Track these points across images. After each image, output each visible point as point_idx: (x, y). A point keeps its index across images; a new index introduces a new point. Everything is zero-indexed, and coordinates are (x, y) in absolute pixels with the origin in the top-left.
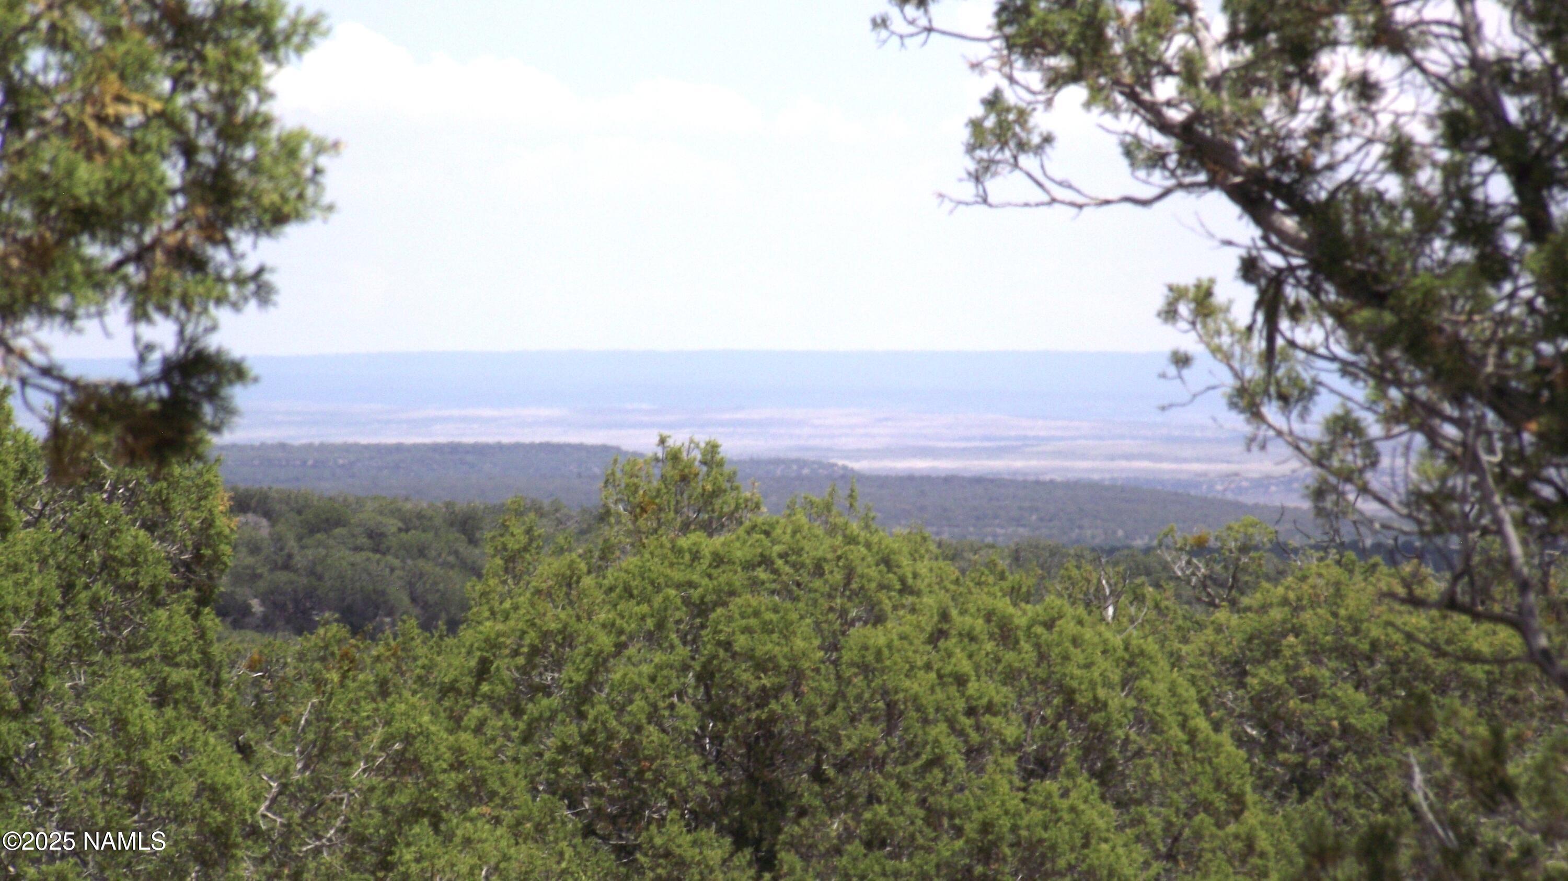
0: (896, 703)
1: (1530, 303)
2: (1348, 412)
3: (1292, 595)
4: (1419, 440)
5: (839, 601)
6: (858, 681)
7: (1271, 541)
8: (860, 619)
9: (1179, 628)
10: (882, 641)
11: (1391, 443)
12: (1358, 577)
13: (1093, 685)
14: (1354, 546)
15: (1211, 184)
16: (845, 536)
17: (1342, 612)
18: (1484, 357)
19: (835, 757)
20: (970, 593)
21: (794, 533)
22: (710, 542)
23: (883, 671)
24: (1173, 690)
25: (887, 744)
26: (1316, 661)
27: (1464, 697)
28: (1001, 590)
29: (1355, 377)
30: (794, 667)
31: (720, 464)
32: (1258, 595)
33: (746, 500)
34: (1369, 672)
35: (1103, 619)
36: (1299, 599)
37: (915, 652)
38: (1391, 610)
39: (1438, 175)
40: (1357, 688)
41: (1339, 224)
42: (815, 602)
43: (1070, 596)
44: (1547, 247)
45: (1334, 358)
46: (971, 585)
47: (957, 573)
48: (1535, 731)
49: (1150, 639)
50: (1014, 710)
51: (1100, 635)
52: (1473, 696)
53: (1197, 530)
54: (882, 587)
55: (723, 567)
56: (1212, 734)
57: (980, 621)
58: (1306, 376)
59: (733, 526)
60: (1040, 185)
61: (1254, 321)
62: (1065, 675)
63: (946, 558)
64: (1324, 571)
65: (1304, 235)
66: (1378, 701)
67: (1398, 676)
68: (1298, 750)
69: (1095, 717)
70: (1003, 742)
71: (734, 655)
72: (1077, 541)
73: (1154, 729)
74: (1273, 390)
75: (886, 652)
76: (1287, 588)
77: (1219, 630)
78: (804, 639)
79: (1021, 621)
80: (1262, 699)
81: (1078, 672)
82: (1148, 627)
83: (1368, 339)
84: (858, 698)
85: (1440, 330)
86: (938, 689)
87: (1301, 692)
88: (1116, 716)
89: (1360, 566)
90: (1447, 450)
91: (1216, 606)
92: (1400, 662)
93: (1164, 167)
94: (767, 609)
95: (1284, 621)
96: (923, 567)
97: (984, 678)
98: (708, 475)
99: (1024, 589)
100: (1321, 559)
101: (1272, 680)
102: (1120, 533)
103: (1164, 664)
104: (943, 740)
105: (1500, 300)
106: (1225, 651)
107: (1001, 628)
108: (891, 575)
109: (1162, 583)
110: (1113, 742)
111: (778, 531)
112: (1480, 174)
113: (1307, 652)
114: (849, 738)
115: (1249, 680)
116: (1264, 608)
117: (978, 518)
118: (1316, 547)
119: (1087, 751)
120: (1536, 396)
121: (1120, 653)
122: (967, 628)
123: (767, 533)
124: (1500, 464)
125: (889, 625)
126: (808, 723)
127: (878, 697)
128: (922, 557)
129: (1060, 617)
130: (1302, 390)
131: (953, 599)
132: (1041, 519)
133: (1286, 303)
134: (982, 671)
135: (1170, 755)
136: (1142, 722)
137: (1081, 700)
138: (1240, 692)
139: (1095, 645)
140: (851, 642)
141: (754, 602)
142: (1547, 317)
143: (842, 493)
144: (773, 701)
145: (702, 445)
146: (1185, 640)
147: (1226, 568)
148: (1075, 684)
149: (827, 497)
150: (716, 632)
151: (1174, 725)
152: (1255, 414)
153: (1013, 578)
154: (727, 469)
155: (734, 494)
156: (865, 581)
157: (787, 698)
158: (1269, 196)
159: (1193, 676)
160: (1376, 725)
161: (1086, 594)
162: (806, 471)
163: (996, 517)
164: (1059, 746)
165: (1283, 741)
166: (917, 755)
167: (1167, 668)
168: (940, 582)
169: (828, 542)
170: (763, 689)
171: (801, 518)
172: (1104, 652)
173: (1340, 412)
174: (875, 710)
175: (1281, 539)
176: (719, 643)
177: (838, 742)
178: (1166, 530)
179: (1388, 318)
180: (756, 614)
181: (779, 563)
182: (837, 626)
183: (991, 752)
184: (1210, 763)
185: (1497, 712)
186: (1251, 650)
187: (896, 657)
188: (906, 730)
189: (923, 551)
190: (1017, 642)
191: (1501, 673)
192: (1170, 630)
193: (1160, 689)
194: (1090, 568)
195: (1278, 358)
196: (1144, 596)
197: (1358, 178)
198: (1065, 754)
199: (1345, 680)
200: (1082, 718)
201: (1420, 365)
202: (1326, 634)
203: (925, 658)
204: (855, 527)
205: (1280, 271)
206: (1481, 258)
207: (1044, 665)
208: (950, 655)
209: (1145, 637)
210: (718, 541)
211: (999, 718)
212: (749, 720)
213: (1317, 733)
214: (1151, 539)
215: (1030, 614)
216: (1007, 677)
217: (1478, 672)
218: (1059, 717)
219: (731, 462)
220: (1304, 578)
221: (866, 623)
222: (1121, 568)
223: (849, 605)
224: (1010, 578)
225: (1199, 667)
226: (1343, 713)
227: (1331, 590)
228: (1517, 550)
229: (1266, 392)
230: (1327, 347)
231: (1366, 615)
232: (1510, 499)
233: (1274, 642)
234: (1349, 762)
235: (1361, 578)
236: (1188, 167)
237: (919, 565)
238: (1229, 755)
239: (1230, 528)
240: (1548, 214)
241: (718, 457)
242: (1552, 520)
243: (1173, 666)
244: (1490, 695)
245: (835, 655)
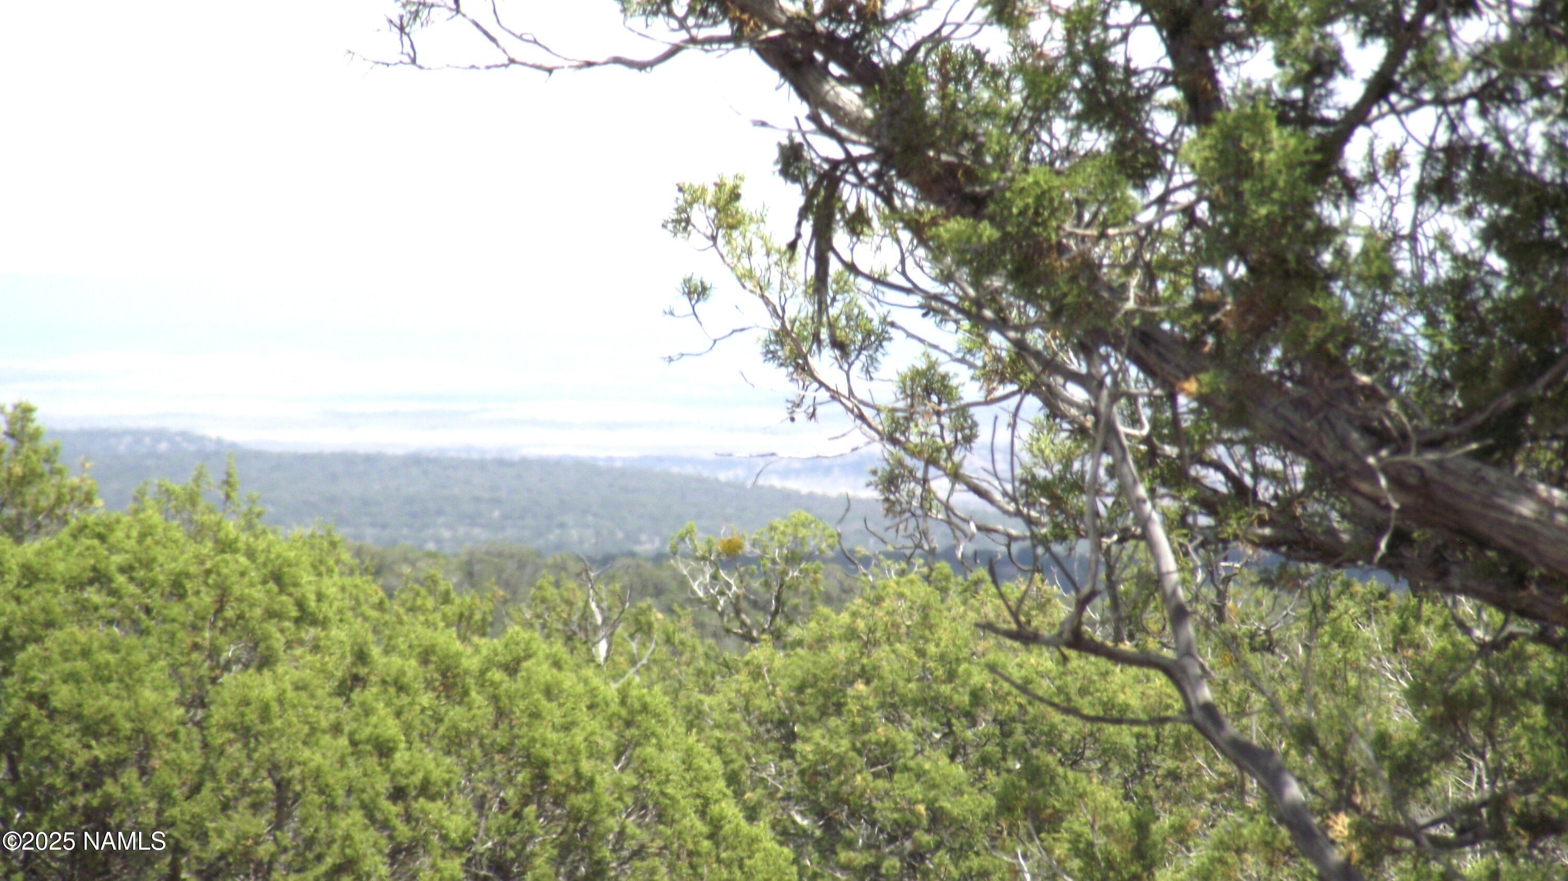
0: (289, 781)
1: (1188, 211)
2: (932, 366)
3: (861, 625)
4: (1033, 405)
5: (207, 634)
6: (234, 749)
7: (831, 547)
8: (238, 661)
9: (700, 673)
10: (270, 692)
11: (995, 408)
12: (954, 598)
13: (574, 754)
14: (949, 555)
15: (736, 39)
16: (217, 541)
17: (932, 649)
18: (1124, 287)
19: (200, 860)
20: (401, 622)
21: (142, 536)
22: (18, 550)
23: (270, 736)
24: (688, 763)
25: (275, 840)
26: (894, 719)
27: (1104, 770)
28: (444, 617)
29: (944, 316)
30: (140, 731)
31: (35, 436)
32: (813, 625)
33: (73, 489)
34: (969, 734)
35: (591, 659)
36: (872, 631)
37: (317, 708)
38: (1000, 647)
39: (1059, 29)
40: (952, 757)
41: (919, 97)
42: (173, 635)
43: (544, 626)
44: (1214, 130)
45: (913, 289)
46: (402, 611)
47: (381, 594)
48: (1205, 821)
49: (657, 688)
50: (461, 791)
51: (586, 682)
52: (1116, 770)
53: (725, 533)
54: (271, 614)
55: (38, 586)
56: (743, 823)
57: (413, 662)
58: (874, 314)
59: (54, 527)
60: (492, 39)
61: (798, 235)
62: (533, 740)
63: (364, 572)
64: (907, 591)
65: (869, 113)
66: (981, 777)
67: (1010, 742)
68: (868, 846)
69: (580, 801)
70: (444, 838)
71: (52, 714)
72: (559, 546)
73: (661, 817)
74: (824, 334)
75: (275, 708)
76: (854, 615)
77: (756, 675)
78: (156, 689)
79: (472, 663)
80: (817, 773)
81: (552, 736)
82: (655, 669)
83: (960, 263)
84: (234, 775)
85: (1061, 249)
86: (350, 761)
87: (872, 763)
88: (607, 799)
89: (956, 582)
90: (1072, 421)
91: (753, 640)
92: (1013, 720)
93: (670, 13)
94: (102, 647)
95: (850, 662)
96: (330, 586)
97: (418, 744)
98: (16, 453)
99: (478, 616)
100: (902, 573)
101: (832, 747)
102: (620, 535)
103: (676, 724)
104: (358, 836)
105: (1147, 206)
106: (763, 704)
107: (444, 675)
108: (284, 598)
109: (676, 607)
110: (602, 837)
111: (119, 534)
112: (1118, 26)
113: (882, 706)
114: (220, 833)
115: (798, 746)
116: (820, 643)
117: (414, 515)
118: (895, 556)
119: (565, 849)
120: (1198, 342)
121: (614, 707)
122: (393, 672)
123: (102, 538)
124: (1147, 440)
125: (280, 669)
126: (160, 812)
127: (264, 773)
128: (330, 571)
129: (528, 656)
130: (868, 334)
131: (375, 631)
132: (505, 517)
133: (843, 209)
134: (415, 734)
135: (684, 856)
136: (644, 807)
137: (557, 776)
138: (787, 764)
139: (579, 697)
140: (226, 695)
141: (82, 637)
142: (1213, 233)
143: (214, 478)
144: (109, 781)
145: (9, 409)
146: (709, 690)
147: (767, 584)
148: (548, 754)
149: (191, 485)
150: (26, 680)
151: (690, 811)
152: (802, 367)
153: (462, 601)
154: (44, 444)
155: (55, 480)
156: (245, 607)
157: (130, 776)
158: (819, 57)
159: (719, 740)
160: (979, 811)
161: (566, 623)
162: (163, 446)
163: (440, 513)
164: (524, 843)
165: (847, 833)
166: (319, 858)
167: (681, 730)
168: (355, 608)
169: (192, 548)
170: (95, 763)
171: (153, 516)
172: (591, 707)
173: (922, 365)
174: (258, 792)
175: (846, 546)
176: (30, 697)
177: (203, 837)
178: (682, 531)
179: (988, 231)
180: (85, 653)
181: (121, 579)
182: (204, 670)
183: (427, 852)
184: (741, 867)
185: (1152, 793)
186: (802, 704)
187: (291, 716)
188: (304, 821)
189: (331, 562)
190: (466, 693)
191: (1158, 737)
192: (686, 674)
193: (670, 760)
194: (571, 584)
195: (832, 286)
196: (650, 625)
197: (945, 32)
198: (533, 855)
199: (935, 745)
200: (558, 801)
201: (1032, 298)
202: (909, 680)
203: (332, 717)
204: (231, 527)
205: (835, 164)
206: (1119, 147)
207: (504, 726)
208: (368, 711)
209: (650, 687)
210: (30, 549)
211: (440, 803)
212: (73, 809)
213: (896, 821)
214: (664, 542)
215: (485, 652)
216: (452, 742)
217: (1125, 737)
218: (526, 800)
219: (53, 433)
220: (878, 601)
221: (246, 666)
222: (617, 586)
223: (222, 640)
224: (458, 601)
225: (728, 727)
226: (932, 794)
227: (917, 617)
228: (1169, 562)
229: (816, 338)
230: (904, 273)
231: (965, 653)
232: (1161, 491)
233: (836, 692)
234: (940, 865)
235: (958, 600)
236: (704, 13)
237: (326, 581)
238: (767, 853)
239: (773, 528)
240: (1215, 83)
241: (31, 427)
242: (1221, 521)
243: (690, 726)
244: (1141, 768)
245: (200, 714)
